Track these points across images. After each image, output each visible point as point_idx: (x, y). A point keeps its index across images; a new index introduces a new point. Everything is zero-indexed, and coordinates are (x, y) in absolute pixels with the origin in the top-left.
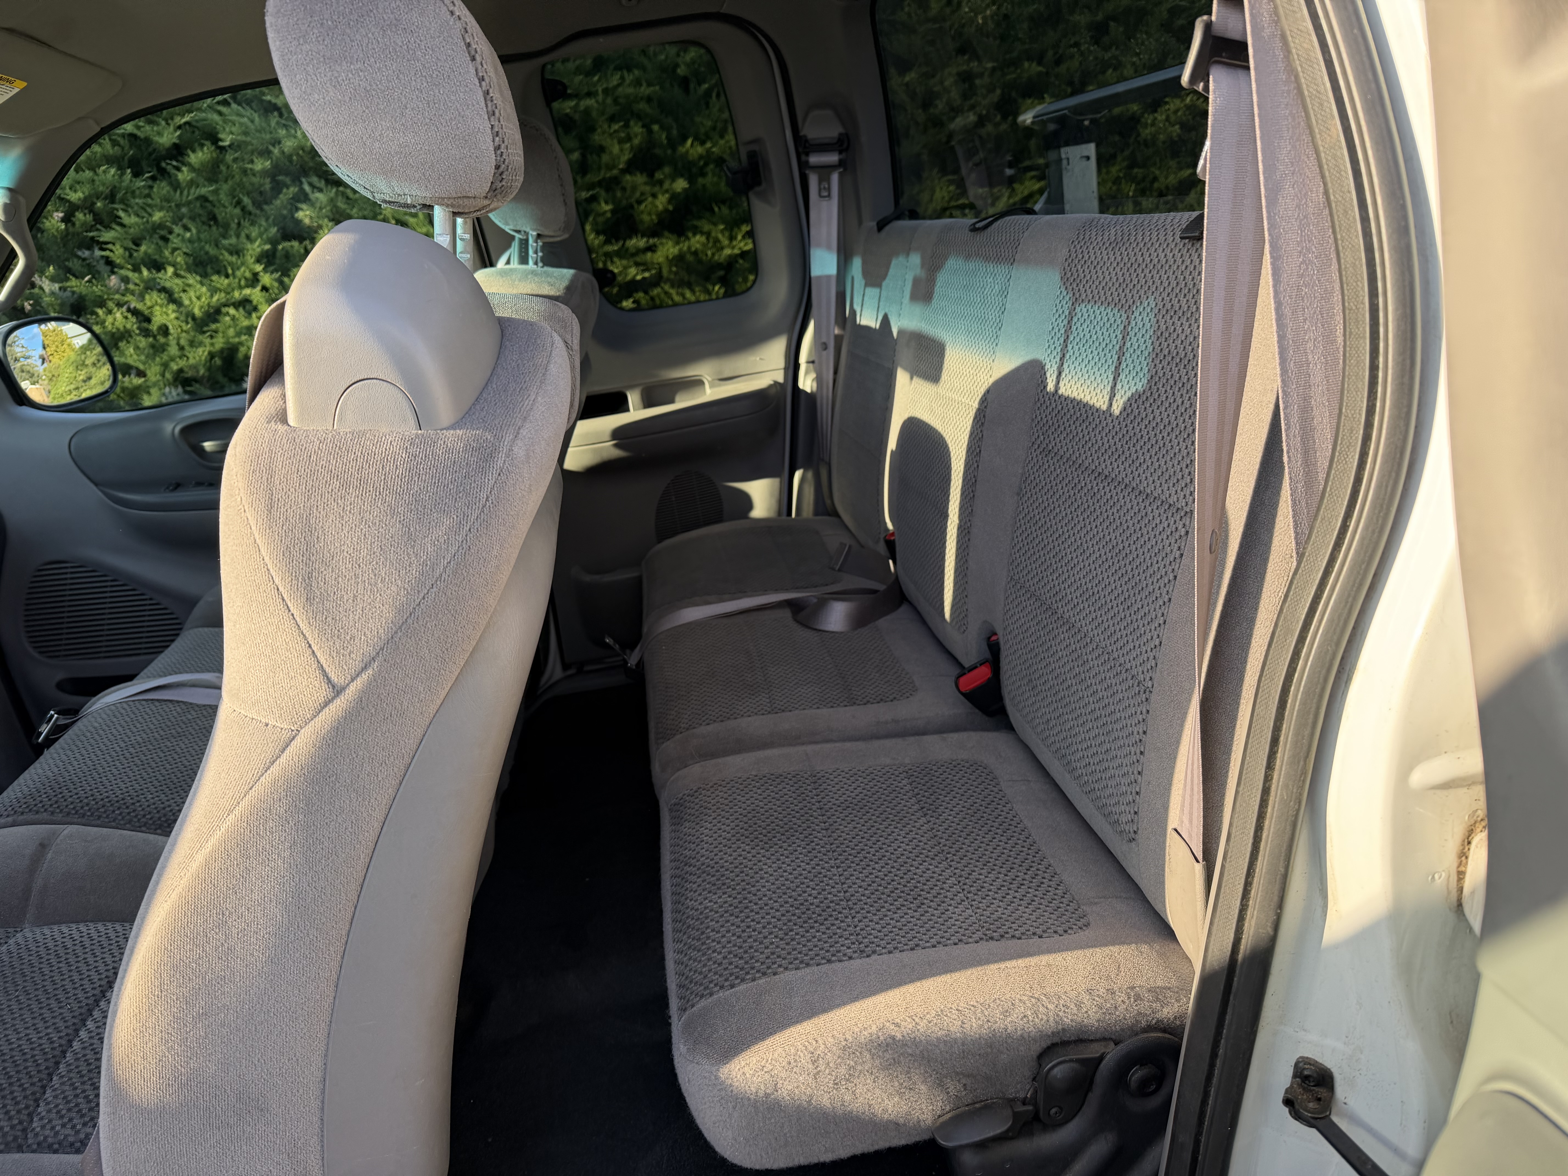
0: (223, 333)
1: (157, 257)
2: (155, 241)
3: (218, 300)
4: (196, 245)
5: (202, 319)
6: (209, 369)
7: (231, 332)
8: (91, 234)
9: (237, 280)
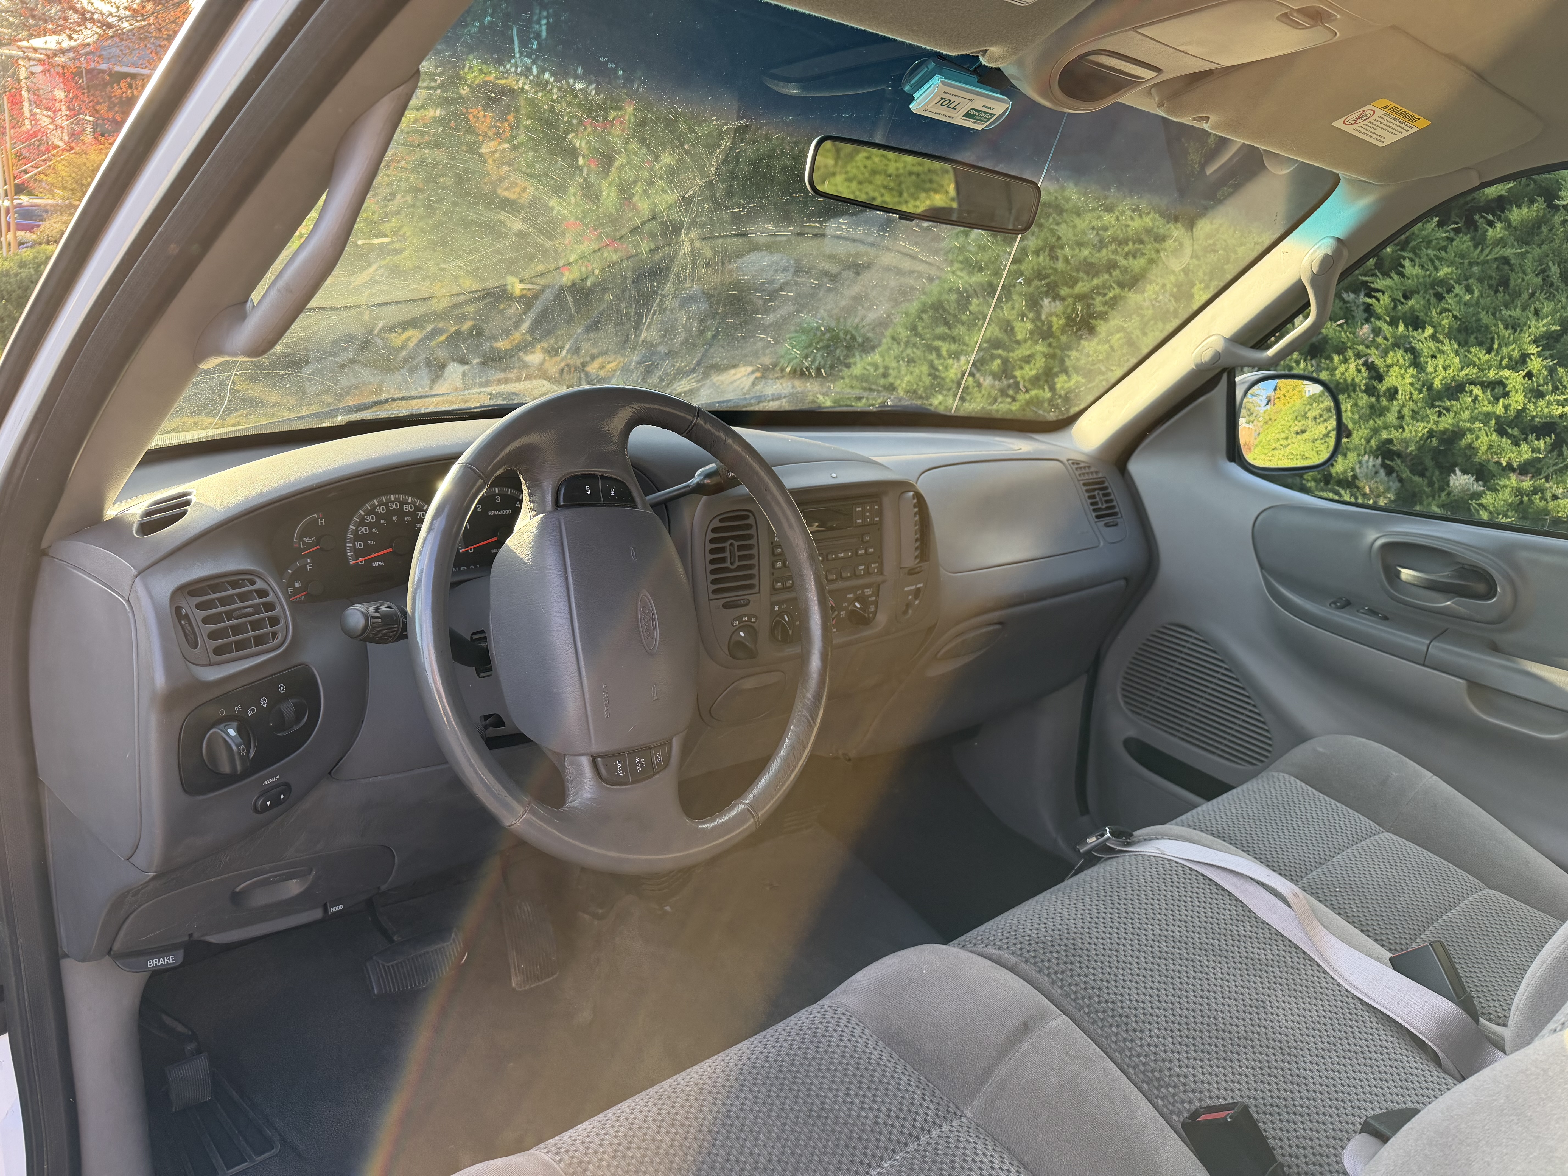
0: (1456, 413)
1: (1421, 315)
2: (1427, 297)
3: (1467, 375)
4: (1471, 309)
5: (1438, 391)
6: (1420, 449)
7: (1466, 415)
8: (1367, 279)
9: (1499, 358)
